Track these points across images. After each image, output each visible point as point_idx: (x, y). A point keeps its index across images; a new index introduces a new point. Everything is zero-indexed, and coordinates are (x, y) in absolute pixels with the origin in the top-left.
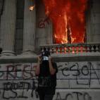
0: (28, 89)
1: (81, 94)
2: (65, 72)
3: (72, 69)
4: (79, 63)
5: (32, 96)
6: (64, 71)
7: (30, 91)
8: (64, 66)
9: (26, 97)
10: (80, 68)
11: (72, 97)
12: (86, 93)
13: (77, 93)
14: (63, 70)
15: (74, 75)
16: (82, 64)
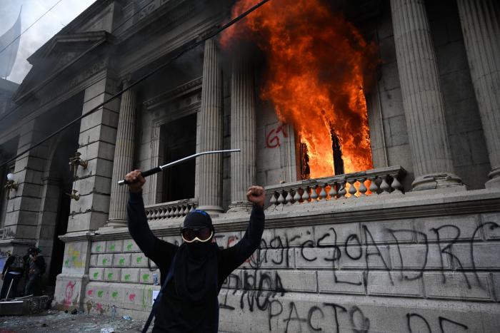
0: (237, 288)
1: (344, 310)
2: (308, 252)
3: (323, 242)
4: (336, 227)
5: (242, 307)
6: (305, 250)
7: (239, 293)
8: (305, 238)
9: (232, 309)
10: (341, 240)
11: (323, 316)
12: (356, 309)
13: (334, 306)
14: (302, 246)
15: (326, 259)
16: (344, 230)
